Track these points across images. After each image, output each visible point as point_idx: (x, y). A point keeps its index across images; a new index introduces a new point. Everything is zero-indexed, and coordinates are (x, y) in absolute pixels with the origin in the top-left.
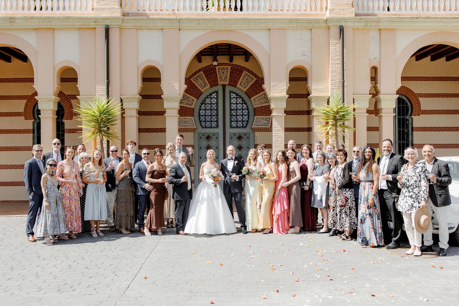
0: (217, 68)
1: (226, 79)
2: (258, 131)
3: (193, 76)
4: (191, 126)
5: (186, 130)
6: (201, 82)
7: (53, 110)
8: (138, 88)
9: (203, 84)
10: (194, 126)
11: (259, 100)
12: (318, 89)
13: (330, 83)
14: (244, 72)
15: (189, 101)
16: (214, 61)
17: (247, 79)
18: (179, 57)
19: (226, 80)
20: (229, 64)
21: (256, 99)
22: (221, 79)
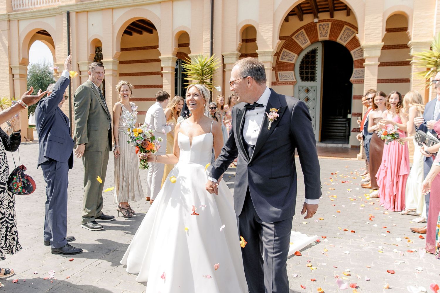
0: (318, 24)
1: (326, 34)
2: (357, 83)
3: (294, 34)
4: (291, 79)
5: (286, 83)
6: (302, 38)
7: (172, 67)
8: (236, 45)
9: (303, 40)
10: (293, 79)
11: (360, 52)
12: (419, 34)
13: (435, 27)
14: (345, 26)
15: (290, 57)
16: (315, 18)
17: (348, 33)
18: (274, 14)
19: (326, 36)
20: (330, 20)
21: (356, 52)
22: (321, 35)
